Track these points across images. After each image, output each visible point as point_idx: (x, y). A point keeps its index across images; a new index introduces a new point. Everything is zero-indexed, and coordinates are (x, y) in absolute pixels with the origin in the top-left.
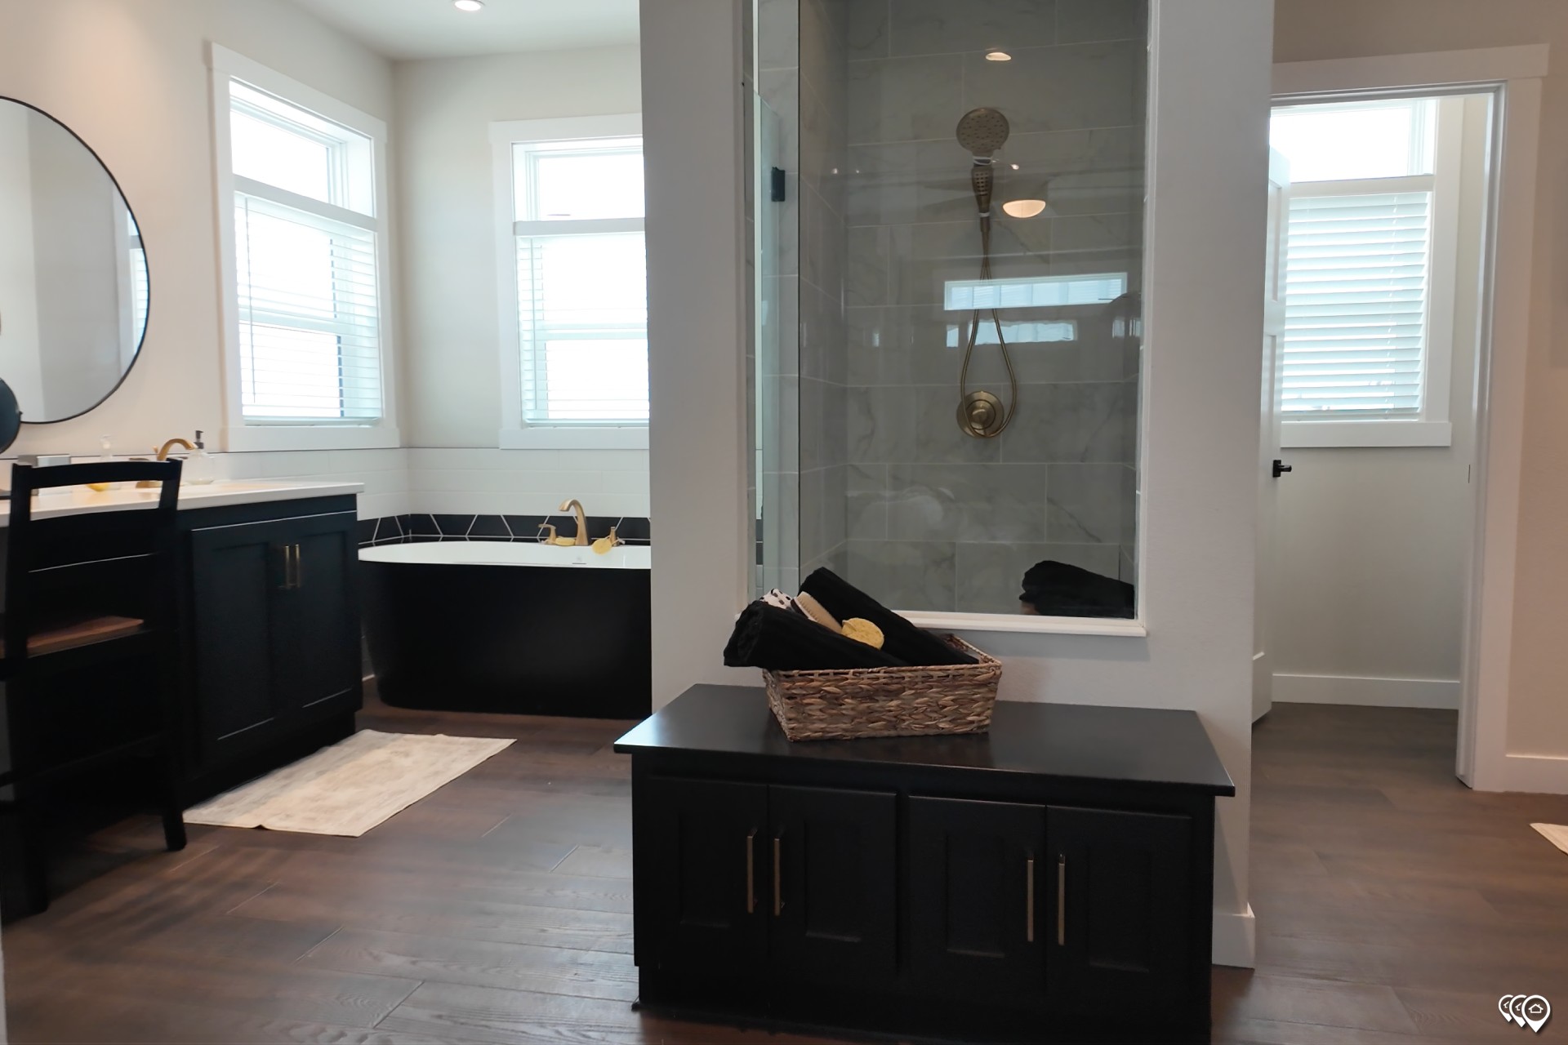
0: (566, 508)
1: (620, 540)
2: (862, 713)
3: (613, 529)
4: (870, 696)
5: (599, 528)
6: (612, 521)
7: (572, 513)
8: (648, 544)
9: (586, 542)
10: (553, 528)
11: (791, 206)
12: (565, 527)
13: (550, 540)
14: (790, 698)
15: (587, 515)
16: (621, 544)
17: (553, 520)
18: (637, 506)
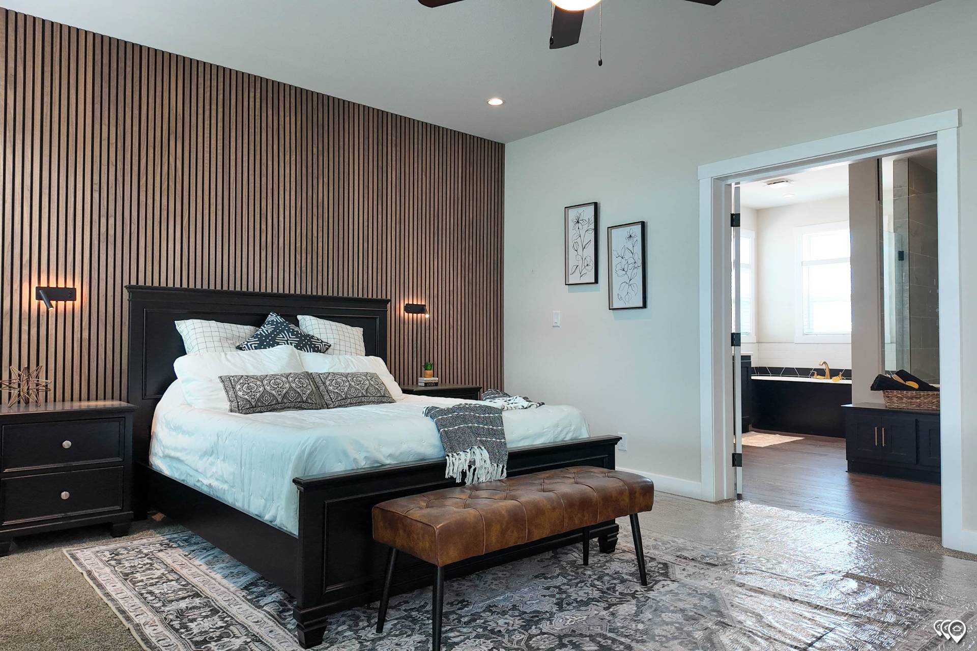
0: (821, 364)
1: (843, 377)
2: (908, 402)
3: (841, 373)
4: (912, 398)
5: (834, 373)
6: (841, 370)
7: (824, 367)
8: (851, 379)
9: (829, 377)
10: (816, 372)
11: (906, 263)
12: (821, 372)
13: (814, 377)
14: (888, 397)
15: (830, 368)
16: (844, 379)
17: (815, 370)
18: (847, 365)
